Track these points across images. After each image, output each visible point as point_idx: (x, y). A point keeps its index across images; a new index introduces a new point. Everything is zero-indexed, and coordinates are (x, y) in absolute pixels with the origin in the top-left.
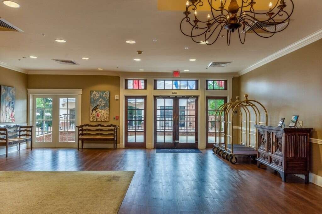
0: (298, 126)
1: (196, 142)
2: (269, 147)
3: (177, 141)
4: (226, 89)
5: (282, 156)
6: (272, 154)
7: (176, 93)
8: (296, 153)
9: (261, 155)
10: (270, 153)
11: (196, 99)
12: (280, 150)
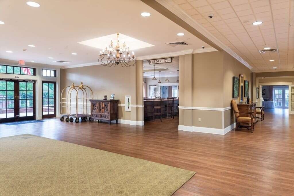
0: (114, 99)
1: (33, 115)
2: (100, 110)
3: (18, 116)
4: (55, 76)
5: (108, 113)
6: (102, 113)
7: (18, 77)
8: (114, 111)
9: (93, 115)
10: (100, 113)
11: (34, 82)
12: (107, 110)
